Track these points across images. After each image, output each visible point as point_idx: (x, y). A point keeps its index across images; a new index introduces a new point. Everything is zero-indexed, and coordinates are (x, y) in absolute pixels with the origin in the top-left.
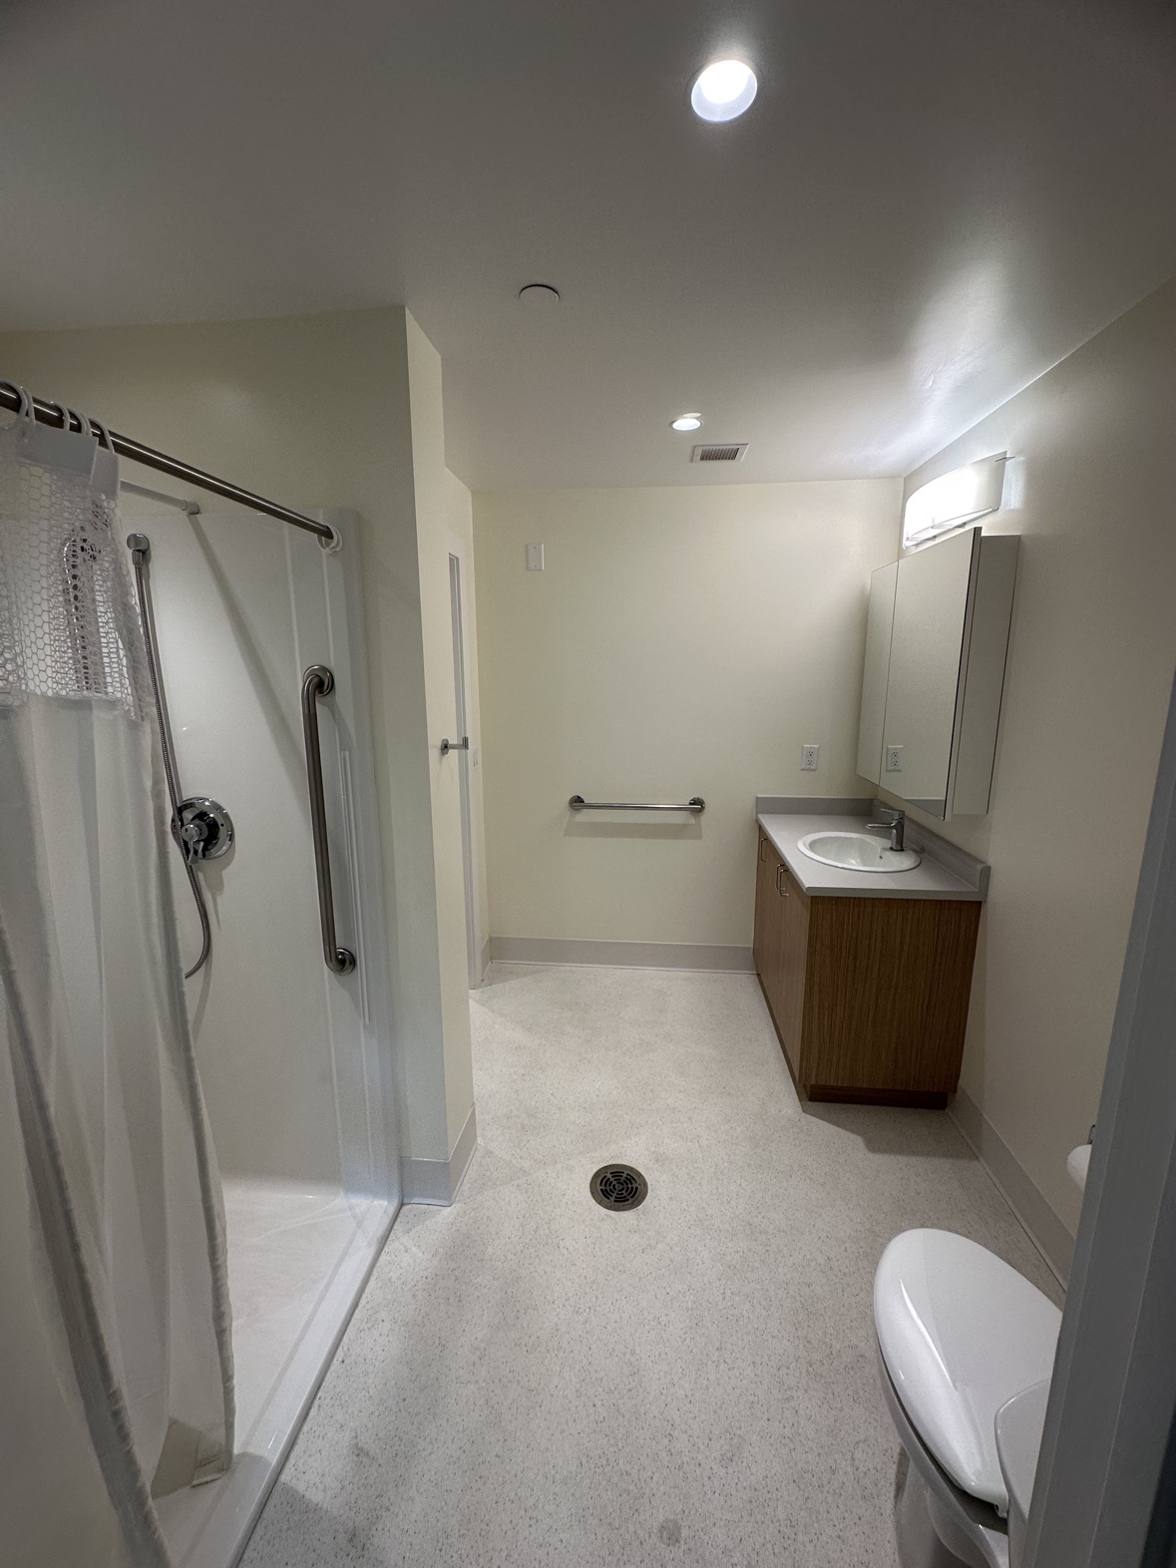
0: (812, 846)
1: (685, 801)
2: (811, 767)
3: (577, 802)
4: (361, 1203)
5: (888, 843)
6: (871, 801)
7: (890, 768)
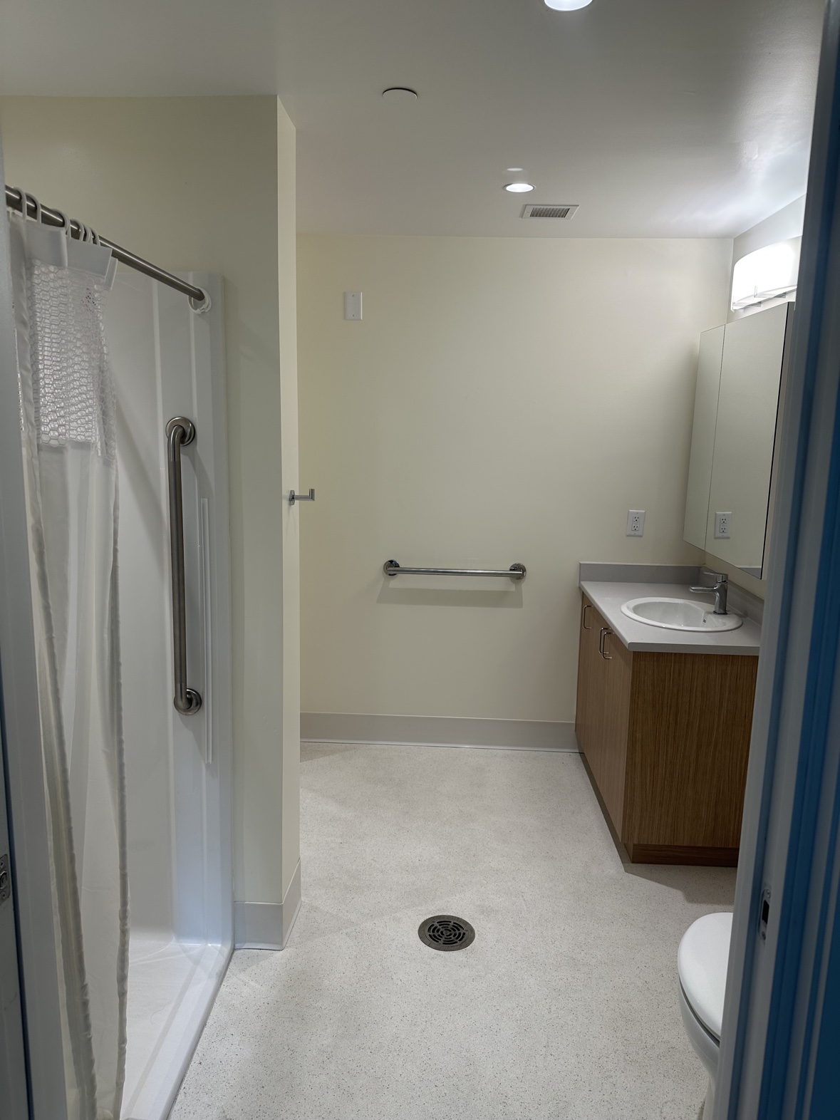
0: (636, 609)
1: (506, 567)
2: (637, 533)
3: (392, 567)
4: (194, 946)
5: (712, 608)
6: (699, 568)
7: (719, 535)
